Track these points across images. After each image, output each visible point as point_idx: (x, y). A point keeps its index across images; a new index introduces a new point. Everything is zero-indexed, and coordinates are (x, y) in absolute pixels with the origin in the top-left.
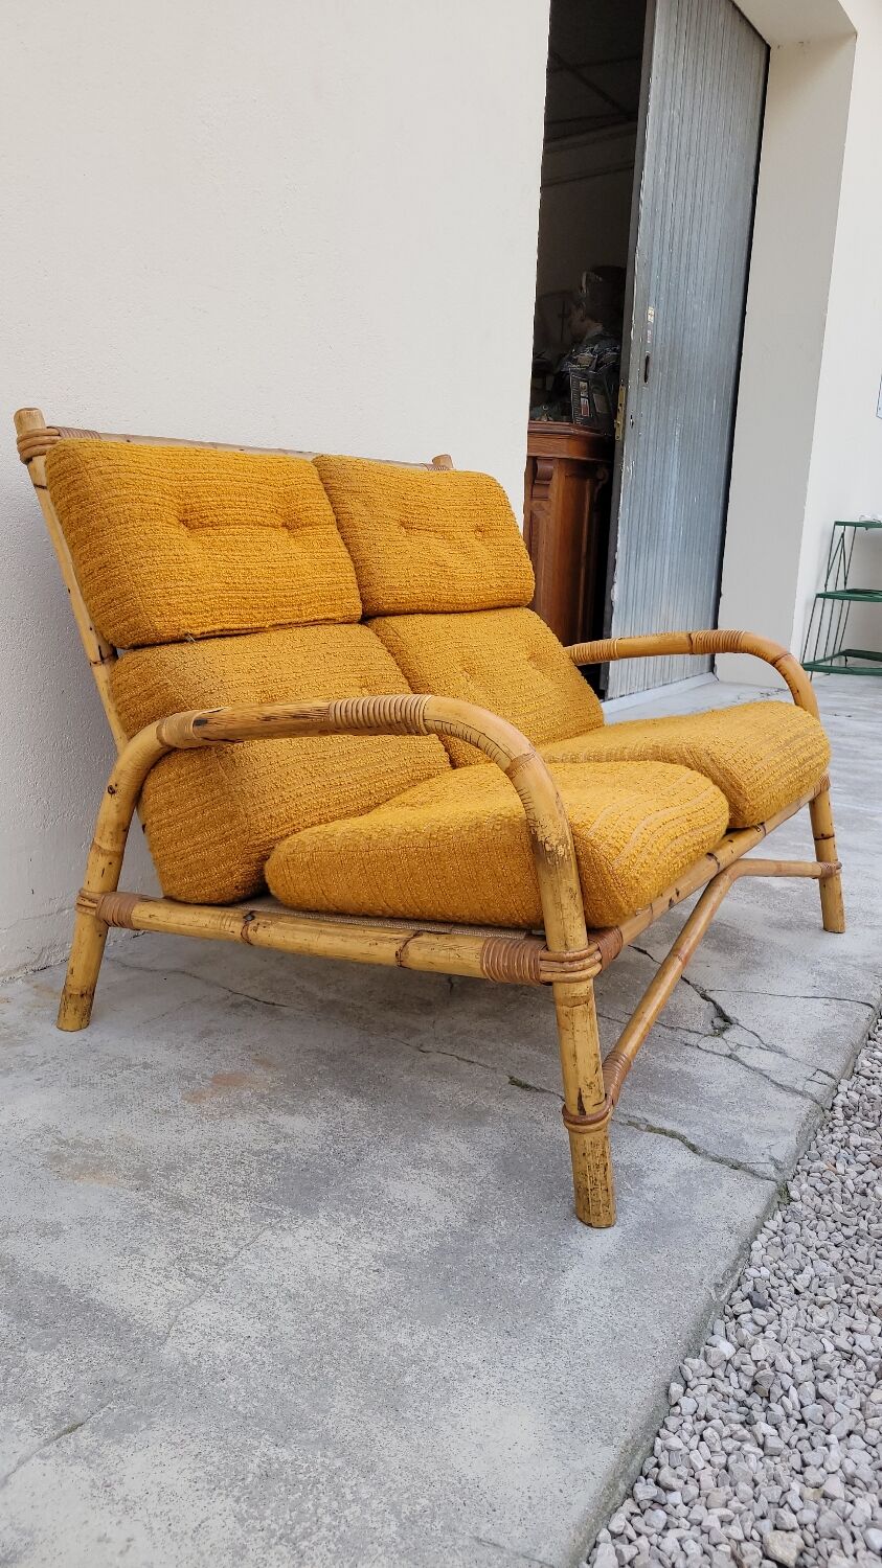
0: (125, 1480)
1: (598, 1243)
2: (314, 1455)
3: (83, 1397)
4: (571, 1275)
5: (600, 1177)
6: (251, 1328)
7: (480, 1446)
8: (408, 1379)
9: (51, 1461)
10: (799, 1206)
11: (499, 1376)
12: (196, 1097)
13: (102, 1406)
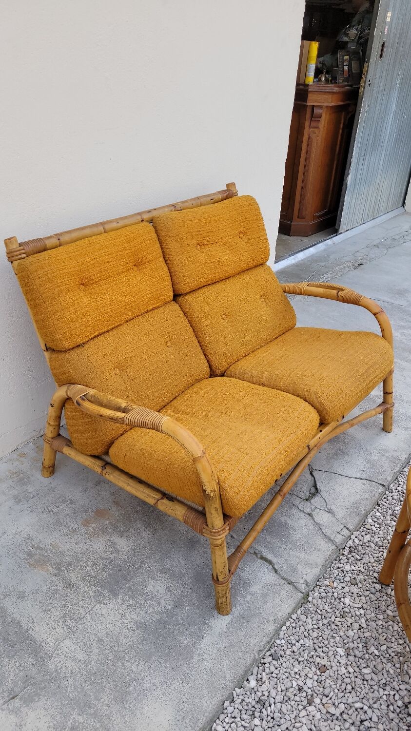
0: (27, 724)
1: (221, 623)
2: (91, 721)
3: (19, 683)
4: (205, 640)
5: (224, 600)
6: (81, 655)
7: (148, 724)
8: (131, 688)
9: (4, 712)
11: (164, 690)
12: (86, 523)
13: (25, 688)
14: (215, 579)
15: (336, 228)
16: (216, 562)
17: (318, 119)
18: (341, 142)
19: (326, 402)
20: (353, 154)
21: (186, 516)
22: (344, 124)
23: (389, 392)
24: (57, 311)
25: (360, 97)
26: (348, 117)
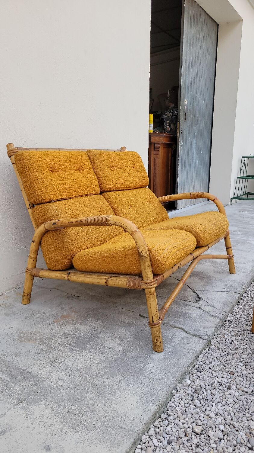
0: (34, 414)
1: (158, 356)
2: (81, 408)
3: (24, 394)
4: (150, 364)
5: (158, 339)
6: (66, 378)
7: (122, 405)
8: (106, 390)
9: (16, 409)
10: (213, 346)
11: (129, 389)
12: (57, 321)
13: (29, 397)
14: (151, 322)
15: (176, 206)
16: (151, 308)
17: (158, 149)
18: (171, 164)
19: (199, 231)
20: (179, 166)
21: (128, 281)
22: (171, 154)
23: (229, 246)
24: (39, 178)
25: (178, 138)
26: (173, 151)
